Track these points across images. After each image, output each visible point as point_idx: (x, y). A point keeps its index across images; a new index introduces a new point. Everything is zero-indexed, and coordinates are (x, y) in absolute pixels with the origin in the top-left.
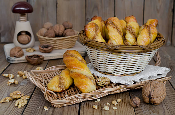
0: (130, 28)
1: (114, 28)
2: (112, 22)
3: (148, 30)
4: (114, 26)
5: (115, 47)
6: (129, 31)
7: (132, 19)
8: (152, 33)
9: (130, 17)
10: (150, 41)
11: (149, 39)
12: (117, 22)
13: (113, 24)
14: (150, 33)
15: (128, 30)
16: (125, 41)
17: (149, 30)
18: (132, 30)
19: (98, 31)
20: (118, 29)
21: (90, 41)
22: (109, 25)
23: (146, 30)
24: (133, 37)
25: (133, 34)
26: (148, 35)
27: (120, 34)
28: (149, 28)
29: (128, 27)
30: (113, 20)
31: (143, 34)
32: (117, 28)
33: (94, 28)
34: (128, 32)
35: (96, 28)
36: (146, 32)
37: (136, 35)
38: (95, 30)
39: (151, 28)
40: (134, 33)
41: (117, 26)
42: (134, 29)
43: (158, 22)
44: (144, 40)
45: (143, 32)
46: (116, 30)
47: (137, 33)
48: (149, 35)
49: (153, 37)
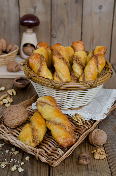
0: (77, 58)
1: (60, 59)
2: (58, 52)
3: (95, 61)
4: (60, 57)
5: (61, 84)
6: (76, 62)
7: (80, 45)
8: (100, 64)
9: (77, 42)
10: (98, 72)
11: (97, 70)
12: (63, 52)
13: (59, 54)
14: (97, 63)
15: (75, 60)
16: (72, 71)
17: (97, 61)
18: (79, 60)
19: (43, 63)
20: (65, 60)
21: (34, 77)
22: (55, 55)
23: (94, 60)
24: (81, 68)
25: (80, 64)
26: (95, 66)
27: (67, 65)
28: (97, 58)
29: (75, 57)
30: (59, 50)
31: (90, 65)
32: (63, 59)
33: (39, 59)
34: (74, 62)
35: (41, 59)
36: (94, 63)
37: (84, 65)
38: (40, 62)
39: (98, 58)
40: (82, 63)
41: (63, 57)
42: (81, 59)
43: (106, 50)
44: (91, 72)
45: (91, 63)
46: (62, 61)
47: (85, 63)
48: (97, 66)
49: (101, 67)
